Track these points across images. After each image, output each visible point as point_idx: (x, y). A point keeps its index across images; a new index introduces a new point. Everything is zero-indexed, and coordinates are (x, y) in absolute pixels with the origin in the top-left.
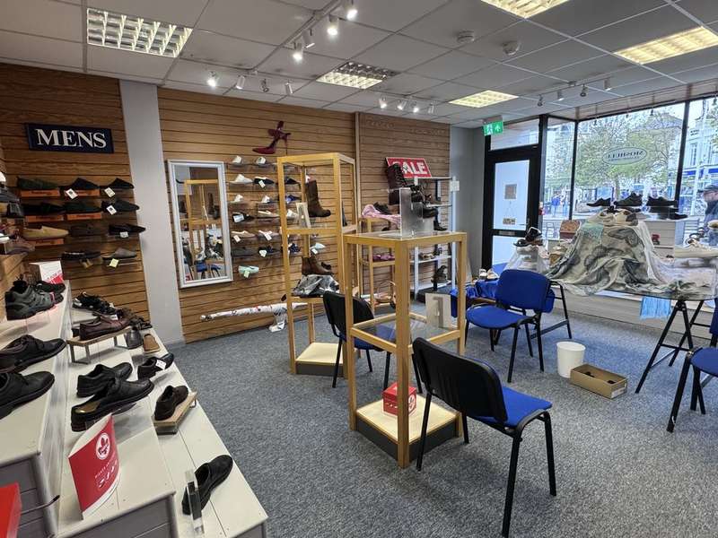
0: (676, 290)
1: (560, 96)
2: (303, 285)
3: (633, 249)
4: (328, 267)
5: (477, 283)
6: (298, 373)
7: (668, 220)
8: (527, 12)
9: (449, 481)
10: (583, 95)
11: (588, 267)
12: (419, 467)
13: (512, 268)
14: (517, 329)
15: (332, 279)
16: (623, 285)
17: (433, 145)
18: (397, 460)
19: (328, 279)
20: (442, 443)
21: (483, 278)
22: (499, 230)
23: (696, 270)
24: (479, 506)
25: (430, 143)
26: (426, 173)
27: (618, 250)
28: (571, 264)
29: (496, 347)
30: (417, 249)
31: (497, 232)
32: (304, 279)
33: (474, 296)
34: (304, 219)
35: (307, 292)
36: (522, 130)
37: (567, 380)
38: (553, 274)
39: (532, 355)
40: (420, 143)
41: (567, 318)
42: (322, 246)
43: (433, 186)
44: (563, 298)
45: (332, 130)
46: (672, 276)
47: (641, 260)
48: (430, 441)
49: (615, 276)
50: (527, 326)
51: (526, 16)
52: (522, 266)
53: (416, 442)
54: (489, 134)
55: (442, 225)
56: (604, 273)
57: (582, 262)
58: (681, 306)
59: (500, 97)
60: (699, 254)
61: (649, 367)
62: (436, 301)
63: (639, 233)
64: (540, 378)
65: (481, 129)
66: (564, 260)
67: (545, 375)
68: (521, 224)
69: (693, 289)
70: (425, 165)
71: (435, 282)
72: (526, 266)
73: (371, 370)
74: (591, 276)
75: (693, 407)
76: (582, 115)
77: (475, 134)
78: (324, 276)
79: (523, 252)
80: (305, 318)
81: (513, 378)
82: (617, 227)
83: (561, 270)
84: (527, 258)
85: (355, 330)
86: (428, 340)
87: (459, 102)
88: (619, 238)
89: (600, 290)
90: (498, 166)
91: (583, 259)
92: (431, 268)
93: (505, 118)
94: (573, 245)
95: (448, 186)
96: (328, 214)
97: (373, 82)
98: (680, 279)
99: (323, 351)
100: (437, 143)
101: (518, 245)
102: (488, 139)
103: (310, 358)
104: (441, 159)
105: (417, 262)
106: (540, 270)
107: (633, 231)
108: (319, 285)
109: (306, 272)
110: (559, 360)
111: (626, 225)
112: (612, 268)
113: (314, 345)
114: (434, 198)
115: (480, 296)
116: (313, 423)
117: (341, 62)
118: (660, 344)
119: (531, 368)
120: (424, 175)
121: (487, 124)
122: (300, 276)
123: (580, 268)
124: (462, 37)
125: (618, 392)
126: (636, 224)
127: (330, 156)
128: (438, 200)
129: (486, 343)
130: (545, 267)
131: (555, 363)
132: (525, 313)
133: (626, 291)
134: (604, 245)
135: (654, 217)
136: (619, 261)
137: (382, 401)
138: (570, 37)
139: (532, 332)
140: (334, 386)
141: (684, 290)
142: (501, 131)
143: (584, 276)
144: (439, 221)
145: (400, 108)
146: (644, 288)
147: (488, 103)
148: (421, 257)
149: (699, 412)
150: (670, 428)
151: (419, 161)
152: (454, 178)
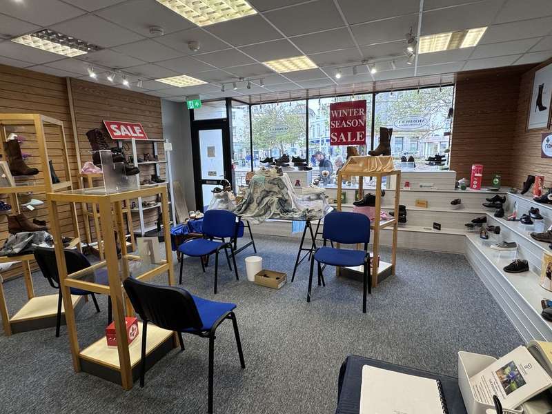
0: (306, 215)
1: (235, 86)
2: (12, 243)
3: (282, 191)
4: (43, 223)
5: (188, 222)
6: (13, 333)
7: (303, 171)
8: (200, 22)
9: (168, 386)
10: (249, 88)
11: (259, 204)
12: (142, 384)
13: (212, 208)
14: (217, 253)
15: (46, 234)
16: (279, 214)
17: (147, 113)
18: (122, 385)
19: (42, 235)
20: (163, 356)
21: (192, 218)
22: (206, 180)
23: (314, 202)
24: (191, 398)
25: (144, 111)
26: (142, 135)
27: (274, 192)
28: (249, 203)
29: (207, 269)
30: (140, 199)
31: (205, 182)
32: (11, 238)
33: (187, 233)
34: (6, 178)
35: (17, 250)
36: (216, 107)
37: (253, 283)
38: (239, 210)
39: (231, 270)
40: (135, 111)
41: (252, 239)
42: (39, 202)
43: (150, 146)
44: (249, 227)
45: (40, 91)
46: (304, 206)
47: (287, 198)
48: (149, 360)
49: (274, 209)
50: (226, 250)
51: (200, 25)
52: (219, 207)
53: (138, 365)
54: (191, 108)
55: (161, 178)
56: (268, 208)
57: (255, 201)
58: (308, 224)
59: (195, 81)
60: (313, 192)
61: (297, 265)
62: (146, 243)
63: (284, 180)
64: (236, 285)
65: (184, 104)
66: (244, 201)
67: (240, 282)
68: (220, 175)
69: (313, 213)
70: (141, 129)
71: (159, 225)
72: (221, 207)
73: (98, 310)
74: (261, 210)
75: (319, 284)
76: (253, 101)
77: (180, 107)
78: (36, 232)
79: (218, 197)
80: (21, 276)
81: (218, 290)
82: (272, 177)
83: (243, 208)
84: (222, 201)
85: (70, 280)
86: (137, 279)
87: (163, 81)
88: (274, 184)
89: (267, 218)
90: (201, 132)
91: (255, 199)
92: (155, 213)
93: (202, 97)
94: (249, 190)
95: (163, 146)
96: (36, 172)
97: (78, 52)
98: (306, 208)
99: (43, 304)
100: (150, 112)
101: (214, 192)
102: (192, 111)
103: (27, 314)
104: (155, 125)
105: (141, 209)
106: (230, 209)
107: (281, 179)
108: (31, 241)
109: (13, 231)
110: (247, 269)
111: (277, 176)
112: (272, 204)
113: (34, 300)
114: (152, 156)
115: (192, 232)
116: (31, 379)
117: (38, 29)
118: (301, 249)
119: (230, 279)
120: (140, 137)
121: (190, 100)
122: (7, 235)
123: (254, 206)
124: (152, 30)
125: (282, 284)
126: (282, 175)
127: (30, 116)
128: (155, 158)
129: (198, 266)
130: (233, 206)
131: (245, 273)
132: (224, 241)
133: (281, 218)
134: (267, 189)
135: (296, 169)
136: (275, 199)
137: (105, 338)
138: (234, 47)
139: (230, 253)
140: (58, 335)
141: (309, 215)
142: (199, 106)
143: (257, 210)
144: (158, 175)
145: (110, 79)
146: (290, 215)
147: (187, 85)
148: (144, 205)
149: (322, 286)
150: (308, 300)
151: (136, 125)
152: (167, 140)
